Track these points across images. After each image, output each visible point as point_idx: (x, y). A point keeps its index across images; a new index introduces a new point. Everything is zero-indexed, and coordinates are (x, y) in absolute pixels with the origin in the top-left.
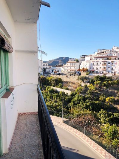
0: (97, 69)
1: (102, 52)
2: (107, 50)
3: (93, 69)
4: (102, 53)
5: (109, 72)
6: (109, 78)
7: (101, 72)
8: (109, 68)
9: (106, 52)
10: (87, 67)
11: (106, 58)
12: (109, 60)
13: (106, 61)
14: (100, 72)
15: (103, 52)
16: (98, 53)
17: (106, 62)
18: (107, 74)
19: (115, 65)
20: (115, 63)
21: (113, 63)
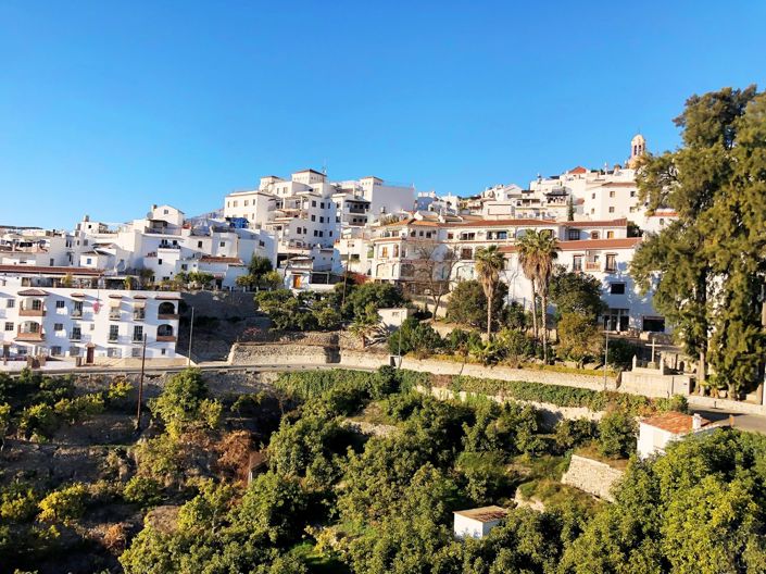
1: (22, 240)
2: (48, 233)
4: (21, 245)
5: (57, 350)
6: (59, 383)
7: (14, 351)
8: (59, 327)
9: (42, 242)
11: (49, 276)
12: (59, 286)
13: (42, 290)
15: (29, 244)
17: (41, 299)
18: (48, 359)
19: (89, 314)
20: (94, 302)
21: (79, 306)
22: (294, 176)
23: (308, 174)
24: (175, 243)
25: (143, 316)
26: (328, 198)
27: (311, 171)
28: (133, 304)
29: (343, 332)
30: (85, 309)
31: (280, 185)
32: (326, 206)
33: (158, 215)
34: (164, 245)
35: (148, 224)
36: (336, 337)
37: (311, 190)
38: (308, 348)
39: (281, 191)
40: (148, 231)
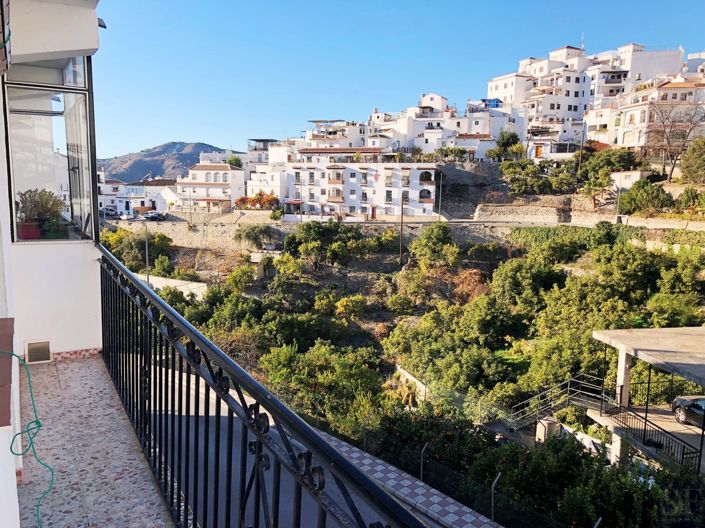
0: (312, 196)
1: (331, 130)
2: (348, 124)
3: (298, 195)
4: (330, 133)
5: (352, 209)
6: (350, 230)
7: (327, 209)
8: (353, 192)
9: (343, 130)
10: (274, 187)
11: (344, 155)
12: (352, 161)
13: (340, 165)
14: (322, 207)
15: (335, 133)
16: (316, 133)
17: (341, 172)
19: (371, 182)
20: (374, 173)
21: (365, 176)
22: (551, 54)
23: (564, 51)
24: (438, 124)
25: (408, 183)
26: (582, 72)
27: (568, 47)
28: (402, 174)
29: (576, 196)
30: (368, 178)
31: (537, 65)
32: (581, 80)
33: (426, 102)
34: (430, 127)
35: (418, 110)
36: (570, 200)
37: (567, 66)
38: (541, 209)
39: (538, 71)
40: (418, 116)
